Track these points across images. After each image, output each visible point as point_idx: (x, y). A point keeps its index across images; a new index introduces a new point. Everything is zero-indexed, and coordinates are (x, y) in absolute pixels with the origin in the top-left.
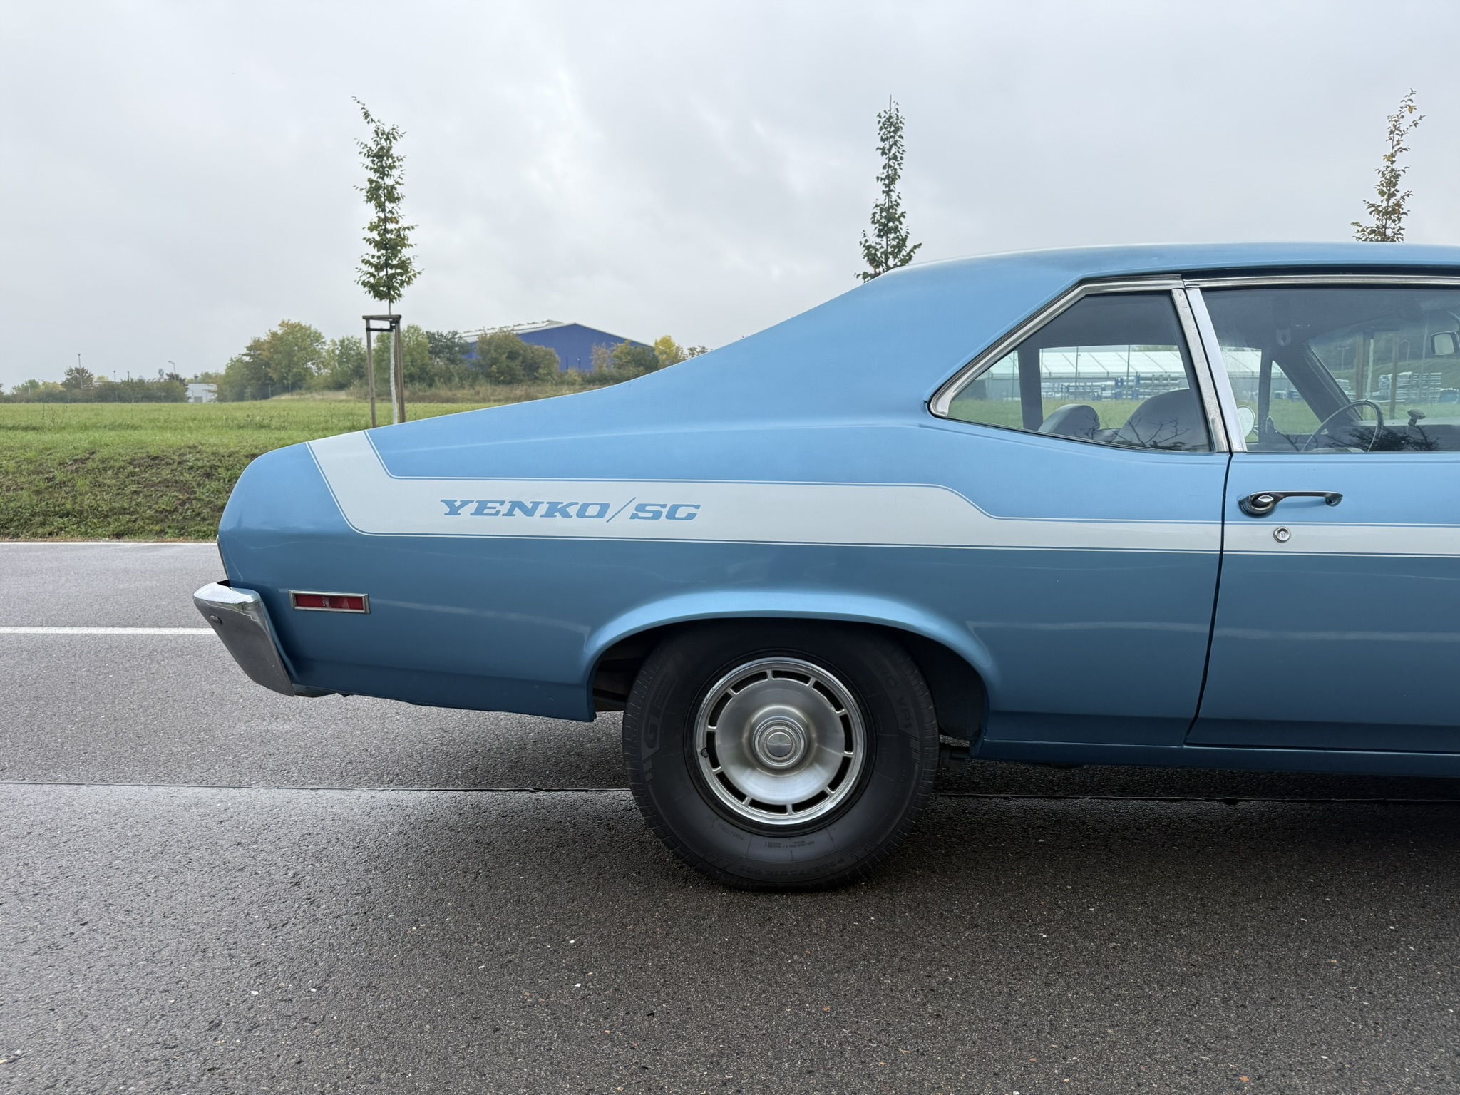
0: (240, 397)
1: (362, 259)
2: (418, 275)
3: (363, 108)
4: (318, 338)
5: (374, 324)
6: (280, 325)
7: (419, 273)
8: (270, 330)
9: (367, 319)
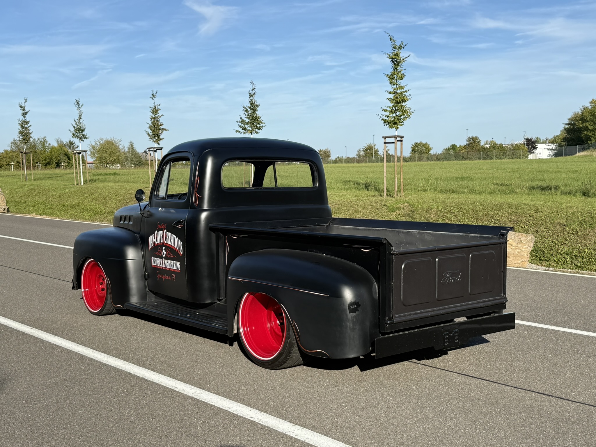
1: (382, 109)
2: (412, 113)
3: (389, 36)
5: (388, 140)
7: (413, 112)
9: (385, 138)
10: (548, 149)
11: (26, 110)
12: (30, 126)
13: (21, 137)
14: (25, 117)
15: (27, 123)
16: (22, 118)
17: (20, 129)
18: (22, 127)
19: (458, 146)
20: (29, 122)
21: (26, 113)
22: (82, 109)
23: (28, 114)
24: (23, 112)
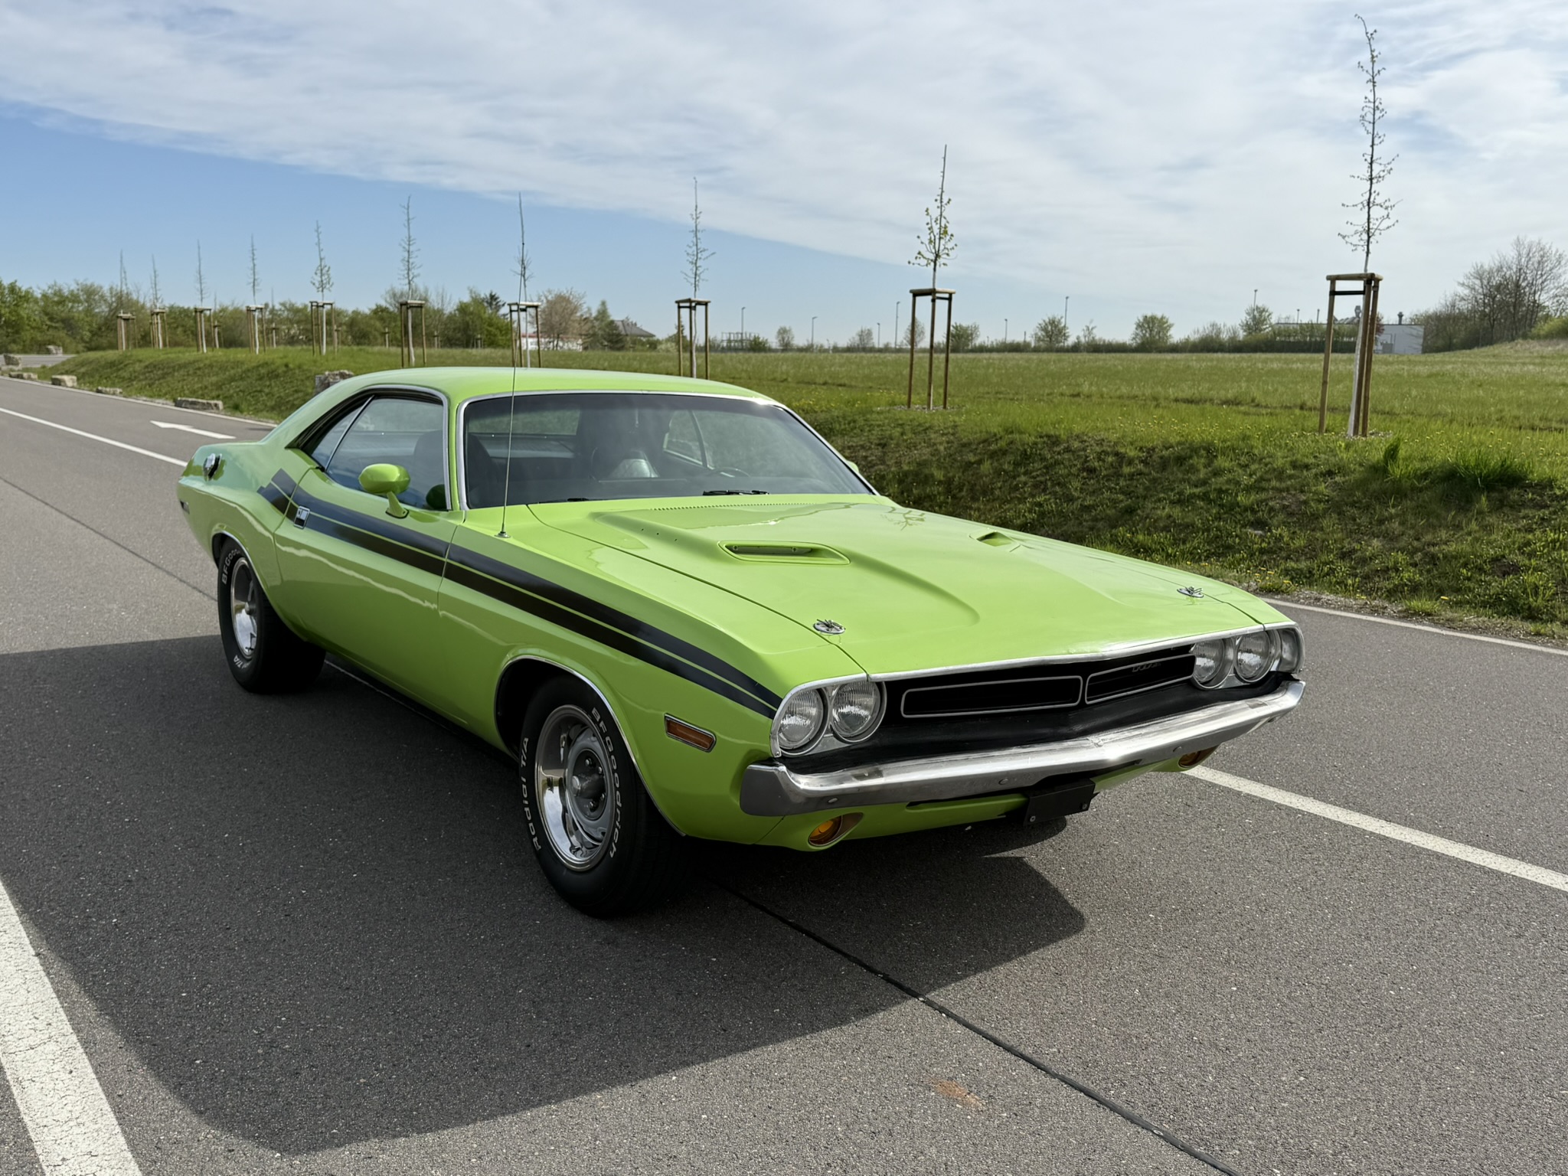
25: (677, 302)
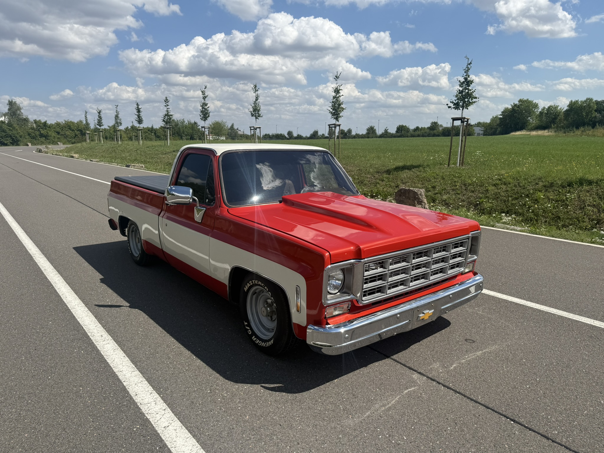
0: (494, 134)
4: (536, 106)
6: (519, 101)
8: (514, 103)
10: (482, 130)
11: (206, 94)
12: (209, 107)
13: (202, 116)
14: (205, 100)
15: (206, 105)
16: (203, 101)
17: (201, 110)
18: (203, 108)
19: (420, 128)
20: (207, 104)
21: (206, 97)
22: (259, 92)
23: (207, 98)
24: (204, 96)
25: (328, 125)
